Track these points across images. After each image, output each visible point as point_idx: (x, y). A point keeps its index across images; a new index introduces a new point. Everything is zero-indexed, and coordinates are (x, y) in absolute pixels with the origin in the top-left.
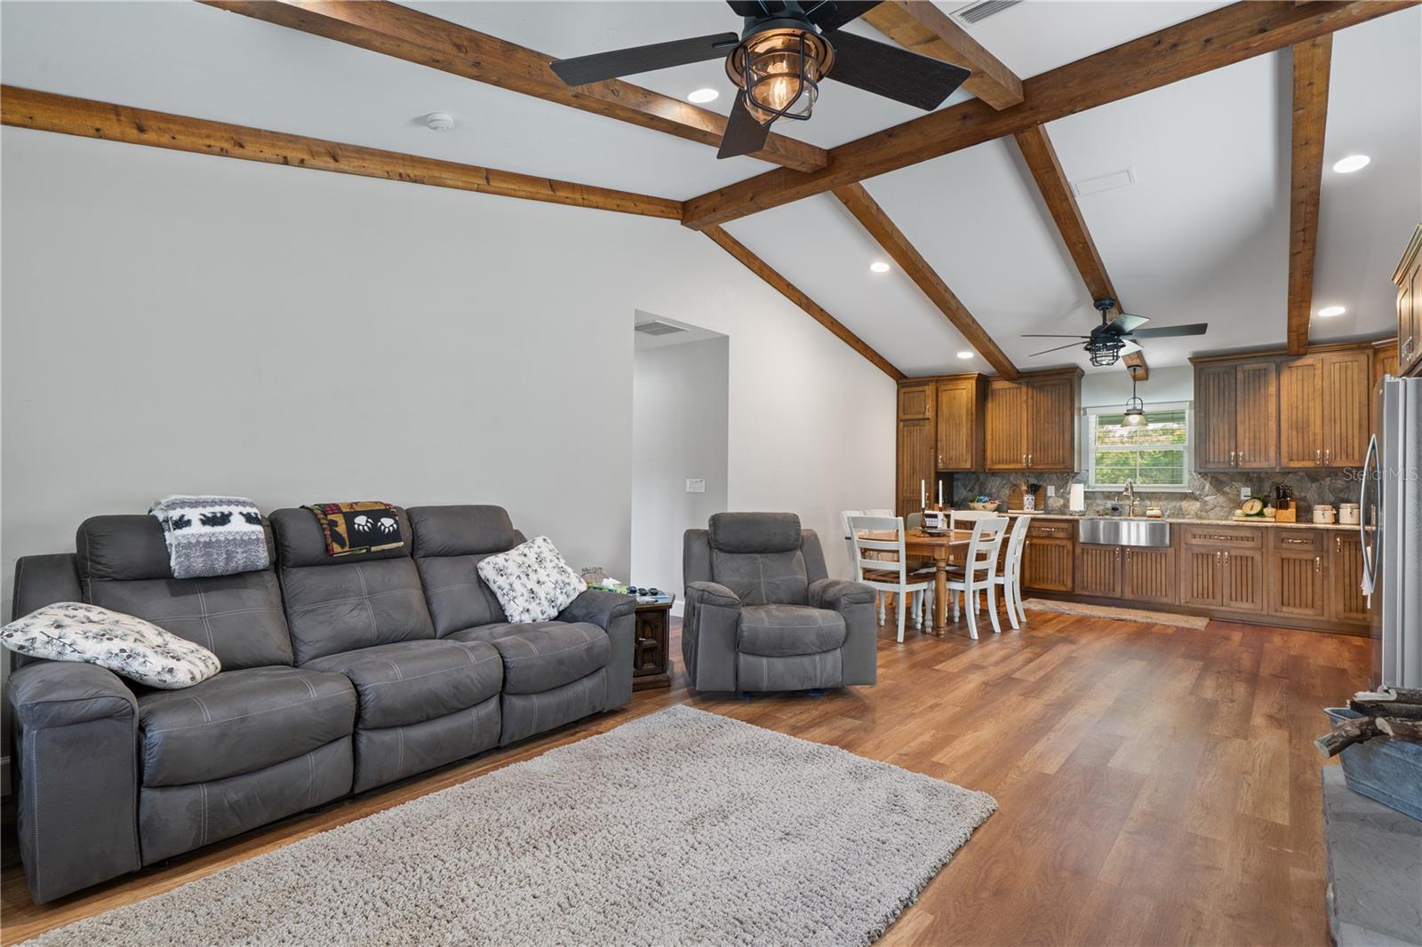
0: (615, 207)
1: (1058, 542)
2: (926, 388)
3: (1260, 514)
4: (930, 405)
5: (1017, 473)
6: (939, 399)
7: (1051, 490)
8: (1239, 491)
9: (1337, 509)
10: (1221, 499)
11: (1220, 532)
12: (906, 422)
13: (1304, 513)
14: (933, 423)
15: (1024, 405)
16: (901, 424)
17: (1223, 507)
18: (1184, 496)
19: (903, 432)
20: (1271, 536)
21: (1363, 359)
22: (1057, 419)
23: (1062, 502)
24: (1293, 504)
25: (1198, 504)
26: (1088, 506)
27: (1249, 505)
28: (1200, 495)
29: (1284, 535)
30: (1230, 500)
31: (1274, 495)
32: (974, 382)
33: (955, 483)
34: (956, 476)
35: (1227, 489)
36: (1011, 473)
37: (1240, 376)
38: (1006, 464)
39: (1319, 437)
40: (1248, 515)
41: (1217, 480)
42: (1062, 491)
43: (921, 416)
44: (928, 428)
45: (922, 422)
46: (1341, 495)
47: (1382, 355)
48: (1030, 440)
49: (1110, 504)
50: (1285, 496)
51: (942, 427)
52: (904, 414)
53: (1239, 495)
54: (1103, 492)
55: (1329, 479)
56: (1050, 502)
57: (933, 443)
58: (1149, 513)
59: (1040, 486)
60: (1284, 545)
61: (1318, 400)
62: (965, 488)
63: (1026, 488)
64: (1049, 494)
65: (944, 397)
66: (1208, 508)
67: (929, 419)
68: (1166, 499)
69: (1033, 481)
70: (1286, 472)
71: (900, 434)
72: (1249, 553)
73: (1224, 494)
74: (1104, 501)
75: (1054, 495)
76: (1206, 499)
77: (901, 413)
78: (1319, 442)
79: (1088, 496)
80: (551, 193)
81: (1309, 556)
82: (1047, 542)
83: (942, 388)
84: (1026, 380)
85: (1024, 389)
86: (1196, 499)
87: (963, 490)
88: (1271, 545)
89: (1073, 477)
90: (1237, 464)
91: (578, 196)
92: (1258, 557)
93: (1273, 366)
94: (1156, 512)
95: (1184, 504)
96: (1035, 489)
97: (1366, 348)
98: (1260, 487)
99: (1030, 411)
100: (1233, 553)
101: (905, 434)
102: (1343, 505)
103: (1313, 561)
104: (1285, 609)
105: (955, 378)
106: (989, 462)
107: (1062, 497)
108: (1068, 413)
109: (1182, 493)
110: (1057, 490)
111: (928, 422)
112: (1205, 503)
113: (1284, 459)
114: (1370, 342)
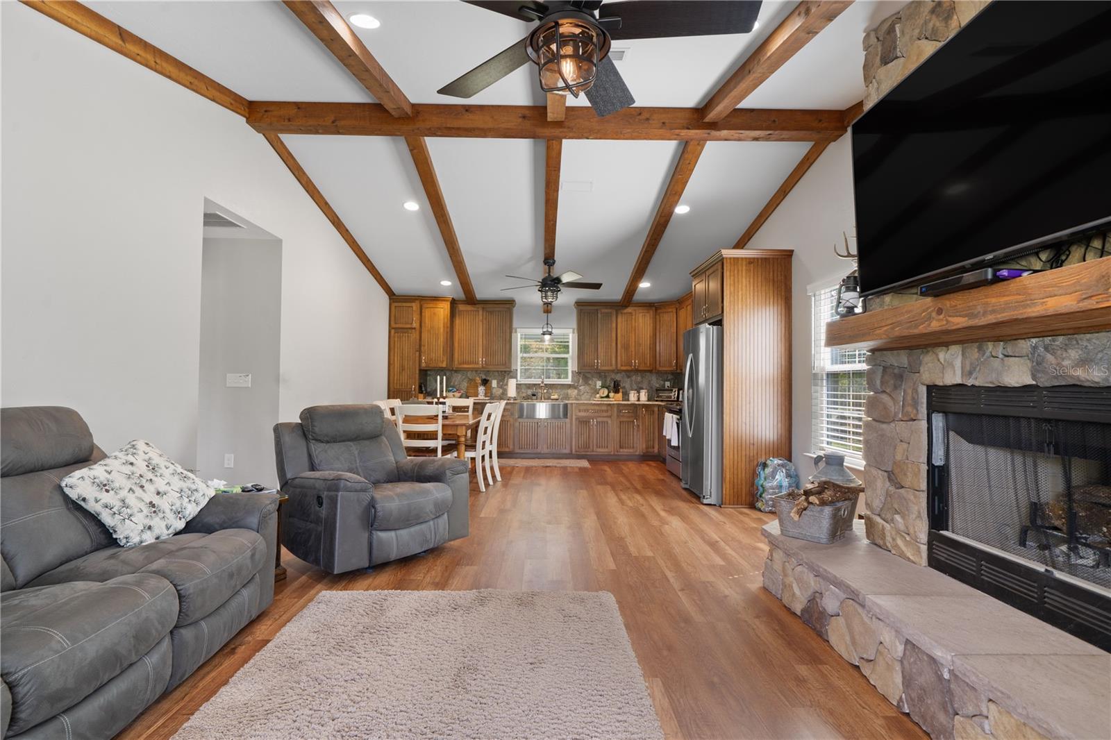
0: (188, 84)
2: (413, 304)
3: (607, 397)
4: (416, 318)
5: (472, 371)
6: (423, 314)
7: (494, 383)
8: (596, 383)
9: (639, 392)
10: (587, 388)
11: (593, 407)
12: (396, 330)
13: (626, 396)
14: (418, 332)
15: (481, 323)
16: (393, 331)
17: (589, 393)
18: (569, 387)
19: (394, 337)
20: (615, 410)
21: (651, 312)
23: (501, 391)
24: (621, 390)
25: (576, 391)
26: (518, 393)
27: (602, 391)
28: (577, 386)
29: (621, 408)
30: (592, 389)
31: (612, 385)
32: (449, 303)
34: (429, 373)
35: (590, 382)
36: (468, 371)
37: (599, 315)
38: (468, 364)
39: (633, 353)
40: (602, 397)
41: (586, 377)
42: (502, 383)
43: (409, 326)
44: (414, 336)
45: (410, 331)
46: (640, 385)
47: (659, 311)
48: (484, 348)
49: (530, 392)
50: (618, 385)
51: (425, 336)
52: (396, 323)
53: (596, 386)
54: (526, 384)
56: (494, 391)
57: (418, 347)
58: (552, 397)
59: (488, 380)
60: (621, 414)
61: (633, 333)
63: (480, 381)
64: (493, 386)
65: (427, 313)
66: (581, 393)
67: (415, 328)
68: (560, 389)
69: (484, 377)
70: (619, 371)
71: (392, 339)
72: (605, 419)
73: (589, 385)
74: (528, 390)
75: (496, 386)
76: (580, 388)
77: (392, 323)
78: (633, 356)
79: (519, 386)
80: (120, 42)
81: (631, 419)
83: (425, 306)
84: (482, 305)
85: (481, 313)
86: (575, 388)
88: (615, 414)
89: (508, 374)
90: (597, 367)
91: (150, 58)
92: (609, 422)
93: (615, 313)
94: (556, 397)
95: (569, 391)
96: (485, 382)
97: (653, 306)
98: (606, 381)
99: (484, 328)
100: (599, 419)
101: (396, 339)
102: (642, 391)
103: (633, 422)
104: (621, 450)
105: (436, 299)
106: (456, 363)
107: (501, 387)
108: (508, 331)
109: (568, 385)
110: (498, 383)
111: (414, 330)
112: (579, 390)
113: (619, 365)
114: (654, 303)
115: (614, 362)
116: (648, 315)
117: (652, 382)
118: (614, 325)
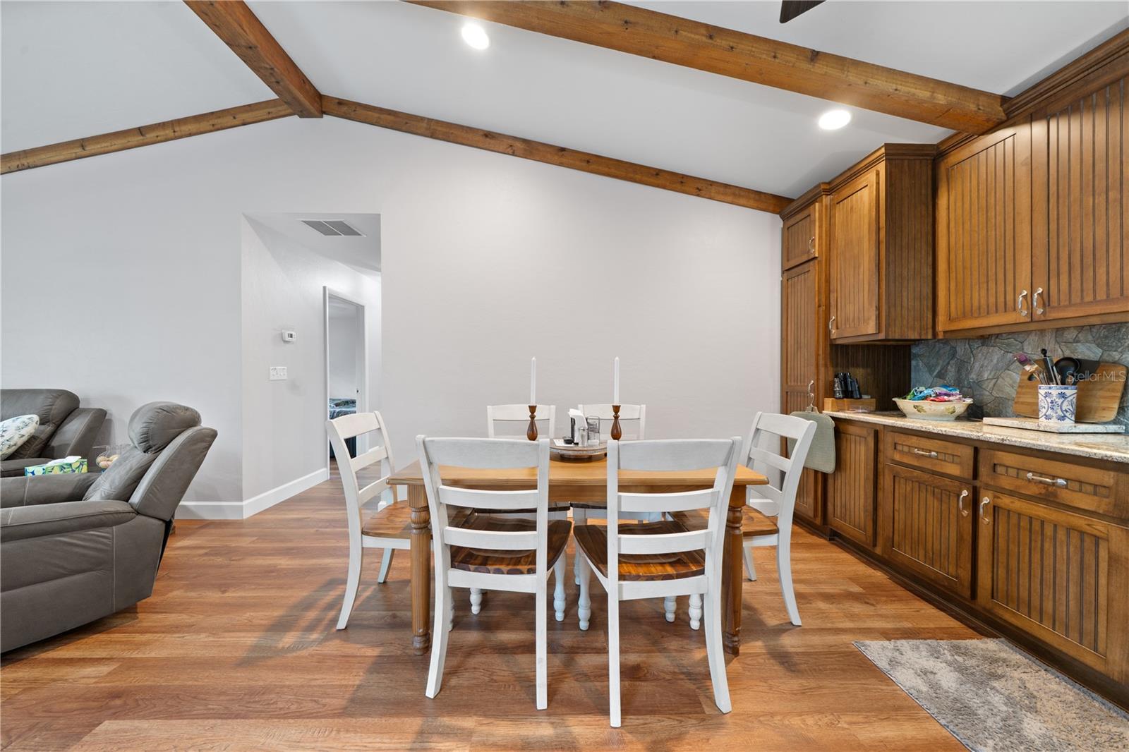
1: (1080, 521)
2: (812, 207)
4: (816, 234)
6: (833, 220)
12: (789, 272)
14: (822, 265)
16: (786, 276)
19: (788, 287)
32: (882, 168)
33: (913, 363)
34: (914, 350)
38: (979, 317)
43: (805, 258)
44: (813, 275)
45: (807, 267)
51: (836, 267)
52: (790, 260)
57: (824, 295)
62: (930, 371)
65: (840, 213)
67: (815, 258)
71: (784, 292)
77: (786, 261)
80: (142, 138)
82: (1040, 511)
83: (837, 197)
87: (927, 375)
101: (790, 290)
111: (812, 263)
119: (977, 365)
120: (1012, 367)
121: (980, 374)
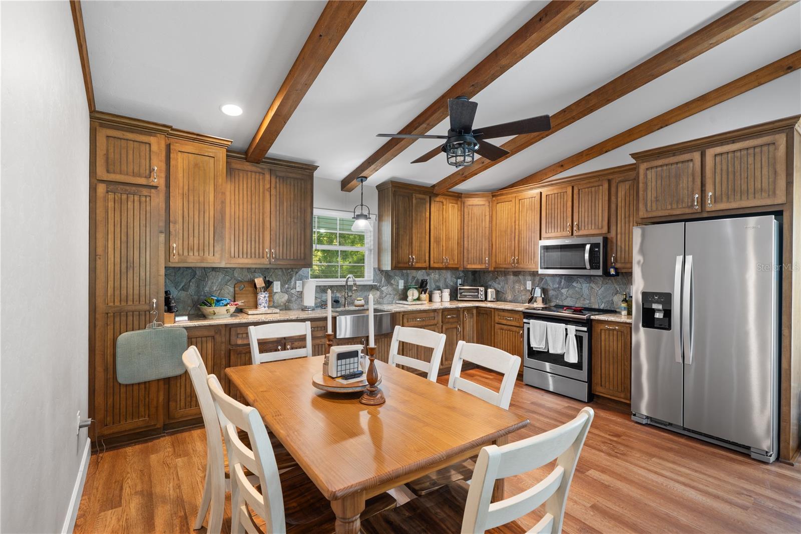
1: (318, 341)
2: (152, 140)
3: (419, 299)
4: (158, 166)
6: (172, 162)
7: (277, 286)
8: (398, 283)
9: (441, 293)
10: (390, 289)
12: (110, 185)
13: (431, 297)
14: (162, 196)
15: (267, 195)
16: (100, 187)
17: (390, 294)
18: (371, 288)
20: (440, 315)
22: (299, 214)
23: (286, 297)
24: (427, 290)
25: (378, 293)
27: (410, 293)
28: (380, 286)
29: (446, 313)
30: (394, 289)
31: (418, 284)
32: (224, 151)
35: (392, 282)
37: (413, 200)
38: (247, 258)
40: (414, 300)
42: (287, 286)
44: (154, 202)
45: (145, 192)
50: (425, 284)
51: (177, 204)
52: (106, 172)
53: (398, 286)
55: (433, 274)
56: (276, 298)
57: (164, 224)
61: (444, 225)
64: (276, 290)
65: (180, 161)
66: (384, 295)
67: (156, 187)
68: (361, 291)
71: (100, 204)
73: (392, 285)
74: (321, 294)
75: (279, 290)
76: (383, 289)
77: (101, 173)
81: (454, 326)
83: (177, 147)
86: (378, 290)
88: (440, 321)
90: (412, 264)
93: (429, 199)
94: (363, 302)
96: (268, 286)
98: (407, 279)
99: (273, 202)
101: (111, 204)
102: (443, 290)
103: (456, 328)
105: (197, 138)
106: (227, 255)
107: (286, 292)
109: (370, 285)
110: (282, 286)
111: (153, 191)
112: (382, 292)
113: (432, 262)
114: (462, 194)
115: (427, 258)
116: (456, 206)
117: (447, 280)
118: (428, 214)
119: (209, 283)
120: (228, 284)
121: (211, 288)
